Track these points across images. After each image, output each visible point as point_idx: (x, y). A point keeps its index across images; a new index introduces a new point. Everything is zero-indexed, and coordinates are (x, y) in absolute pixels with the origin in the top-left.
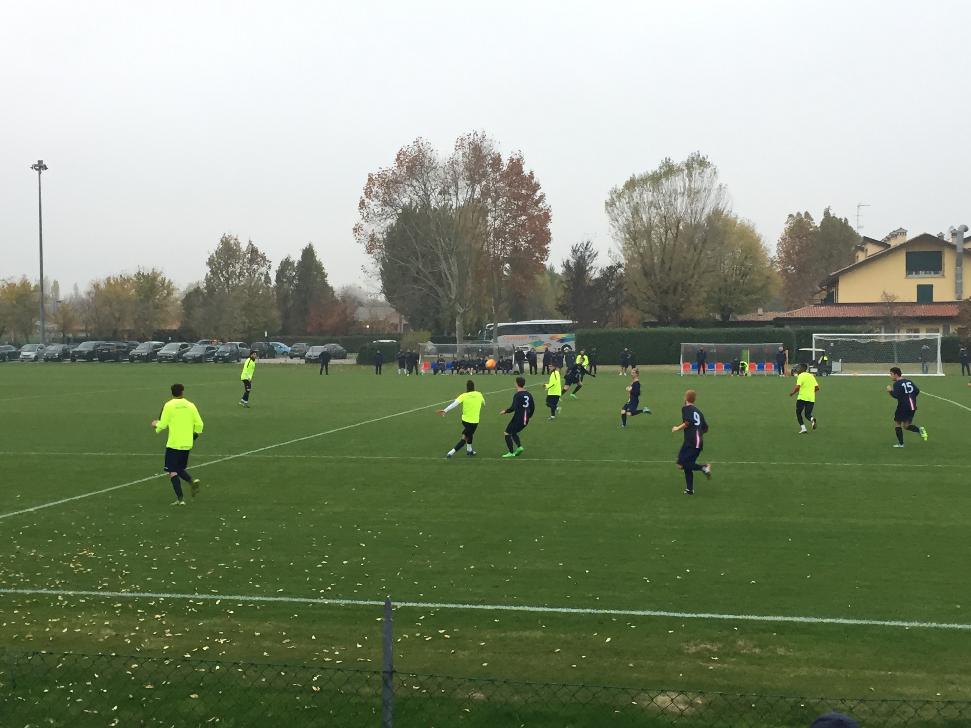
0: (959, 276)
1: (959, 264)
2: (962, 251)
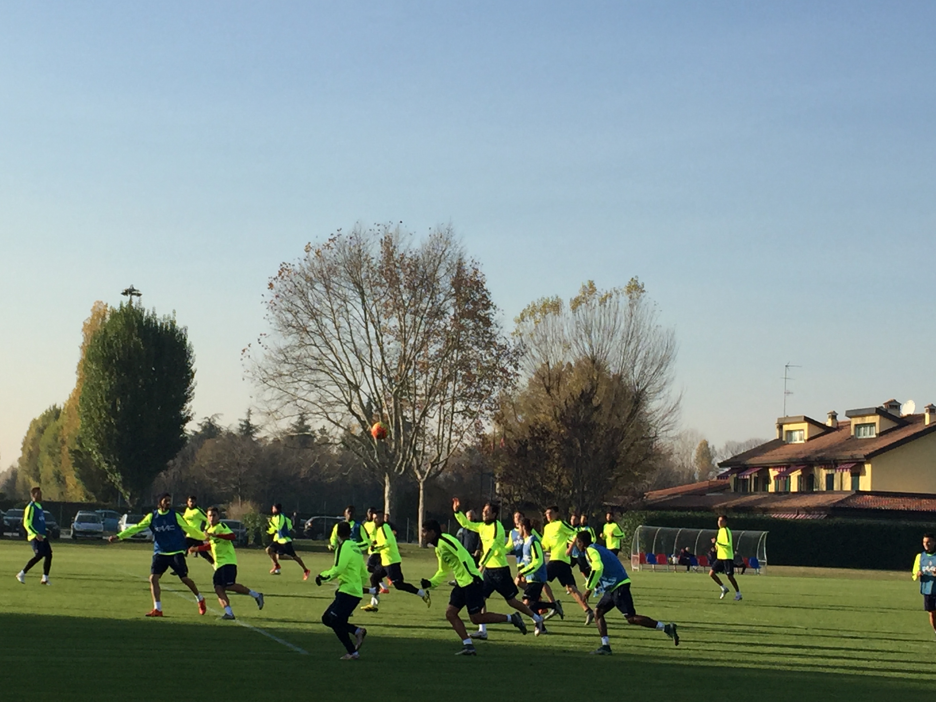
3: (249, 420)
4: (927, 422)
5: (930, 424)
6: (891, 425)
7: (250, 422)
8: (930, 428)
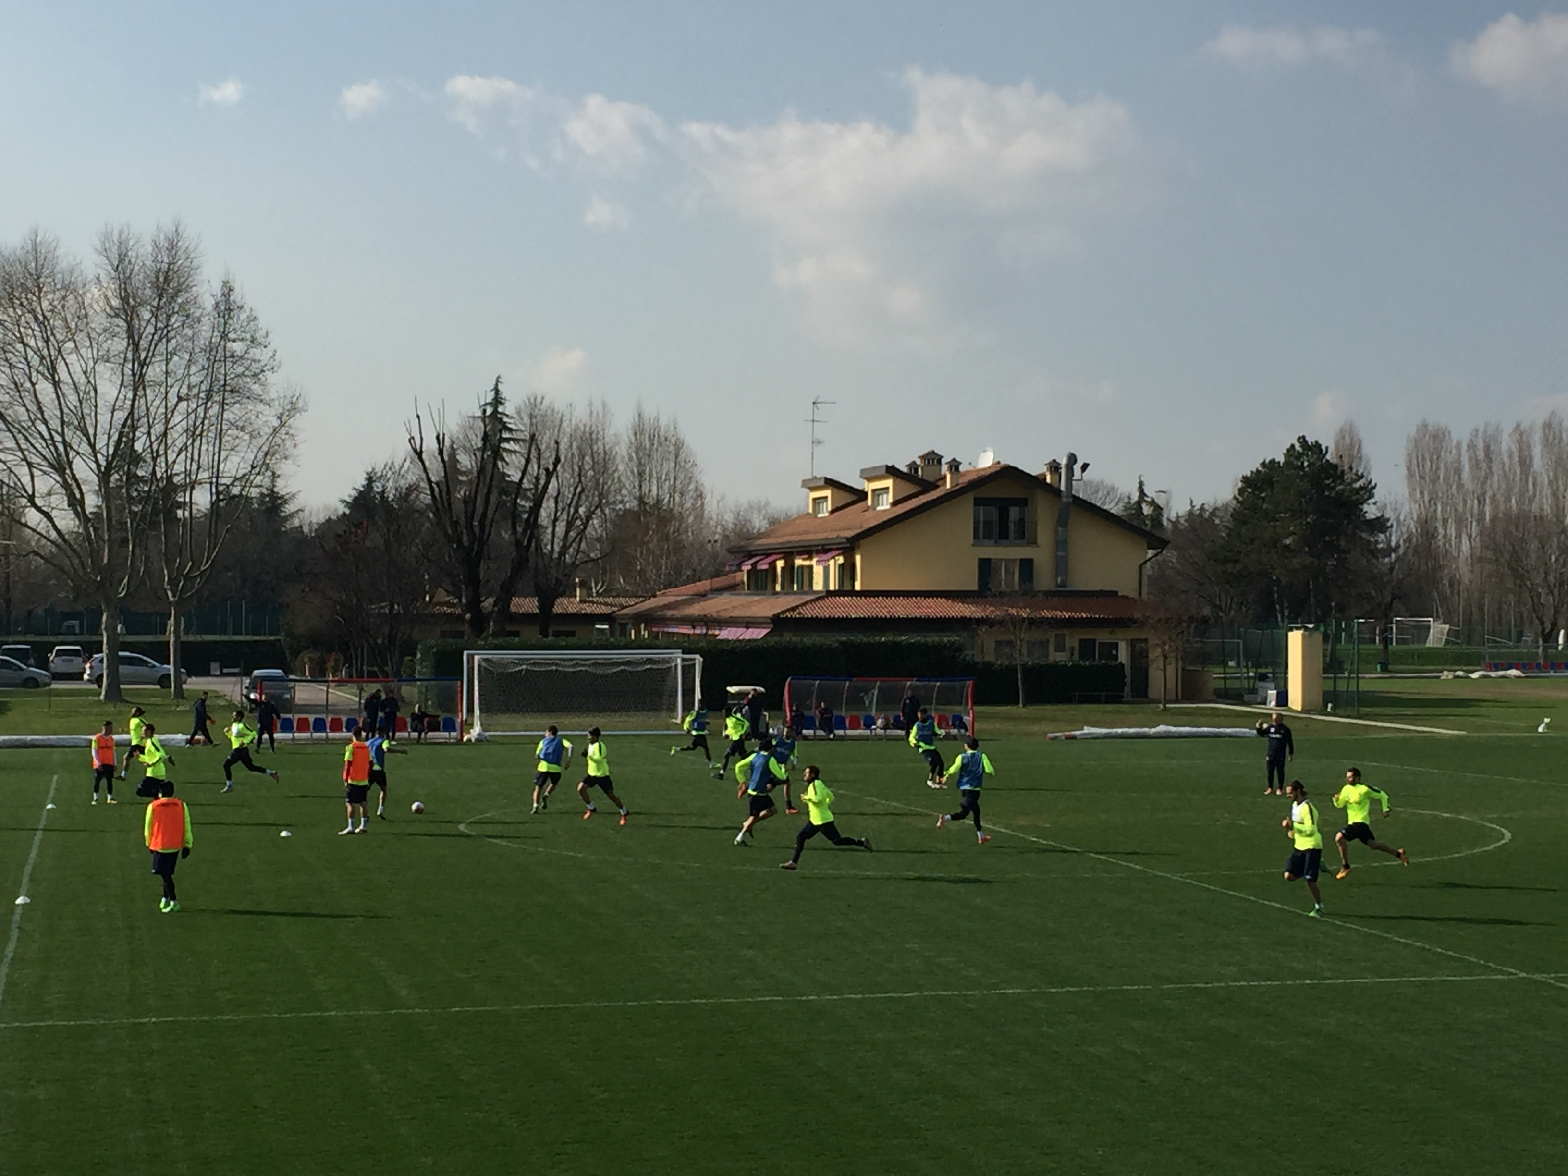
0: (1061, 545)
1: (1062, 522)
2: (1071, 500)
3: (274, 486)
4: (948, 486)
5: (952, 487)
6: (913, 489)
7: (276, 490)
8: (952, 492)
